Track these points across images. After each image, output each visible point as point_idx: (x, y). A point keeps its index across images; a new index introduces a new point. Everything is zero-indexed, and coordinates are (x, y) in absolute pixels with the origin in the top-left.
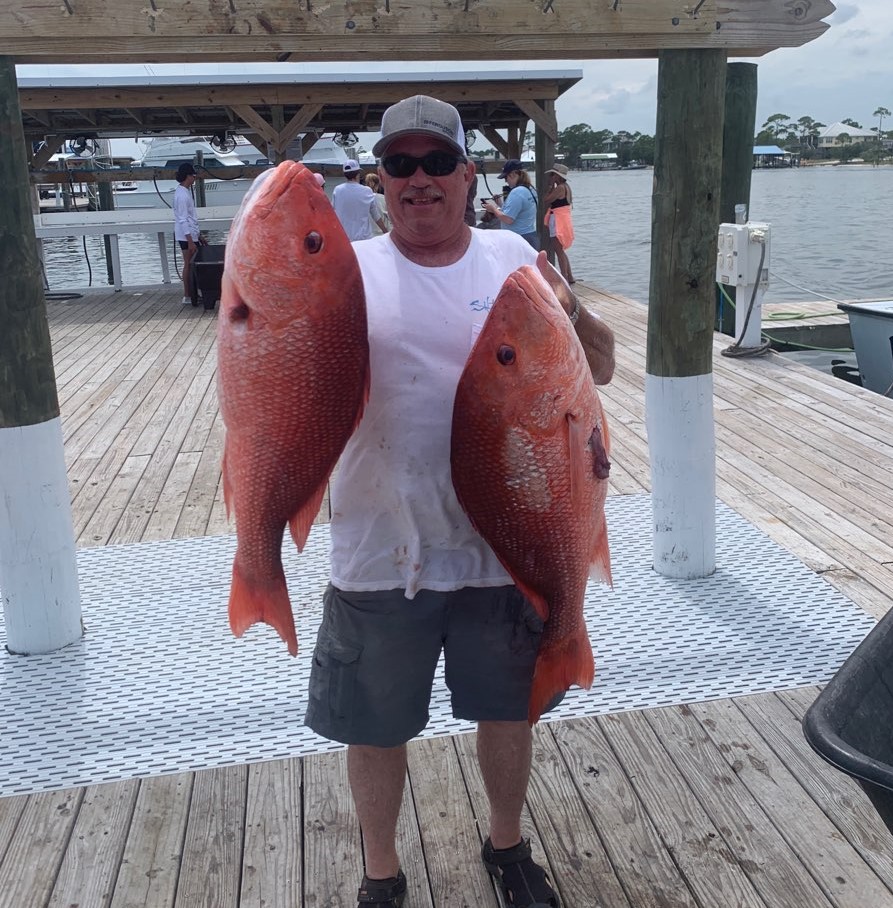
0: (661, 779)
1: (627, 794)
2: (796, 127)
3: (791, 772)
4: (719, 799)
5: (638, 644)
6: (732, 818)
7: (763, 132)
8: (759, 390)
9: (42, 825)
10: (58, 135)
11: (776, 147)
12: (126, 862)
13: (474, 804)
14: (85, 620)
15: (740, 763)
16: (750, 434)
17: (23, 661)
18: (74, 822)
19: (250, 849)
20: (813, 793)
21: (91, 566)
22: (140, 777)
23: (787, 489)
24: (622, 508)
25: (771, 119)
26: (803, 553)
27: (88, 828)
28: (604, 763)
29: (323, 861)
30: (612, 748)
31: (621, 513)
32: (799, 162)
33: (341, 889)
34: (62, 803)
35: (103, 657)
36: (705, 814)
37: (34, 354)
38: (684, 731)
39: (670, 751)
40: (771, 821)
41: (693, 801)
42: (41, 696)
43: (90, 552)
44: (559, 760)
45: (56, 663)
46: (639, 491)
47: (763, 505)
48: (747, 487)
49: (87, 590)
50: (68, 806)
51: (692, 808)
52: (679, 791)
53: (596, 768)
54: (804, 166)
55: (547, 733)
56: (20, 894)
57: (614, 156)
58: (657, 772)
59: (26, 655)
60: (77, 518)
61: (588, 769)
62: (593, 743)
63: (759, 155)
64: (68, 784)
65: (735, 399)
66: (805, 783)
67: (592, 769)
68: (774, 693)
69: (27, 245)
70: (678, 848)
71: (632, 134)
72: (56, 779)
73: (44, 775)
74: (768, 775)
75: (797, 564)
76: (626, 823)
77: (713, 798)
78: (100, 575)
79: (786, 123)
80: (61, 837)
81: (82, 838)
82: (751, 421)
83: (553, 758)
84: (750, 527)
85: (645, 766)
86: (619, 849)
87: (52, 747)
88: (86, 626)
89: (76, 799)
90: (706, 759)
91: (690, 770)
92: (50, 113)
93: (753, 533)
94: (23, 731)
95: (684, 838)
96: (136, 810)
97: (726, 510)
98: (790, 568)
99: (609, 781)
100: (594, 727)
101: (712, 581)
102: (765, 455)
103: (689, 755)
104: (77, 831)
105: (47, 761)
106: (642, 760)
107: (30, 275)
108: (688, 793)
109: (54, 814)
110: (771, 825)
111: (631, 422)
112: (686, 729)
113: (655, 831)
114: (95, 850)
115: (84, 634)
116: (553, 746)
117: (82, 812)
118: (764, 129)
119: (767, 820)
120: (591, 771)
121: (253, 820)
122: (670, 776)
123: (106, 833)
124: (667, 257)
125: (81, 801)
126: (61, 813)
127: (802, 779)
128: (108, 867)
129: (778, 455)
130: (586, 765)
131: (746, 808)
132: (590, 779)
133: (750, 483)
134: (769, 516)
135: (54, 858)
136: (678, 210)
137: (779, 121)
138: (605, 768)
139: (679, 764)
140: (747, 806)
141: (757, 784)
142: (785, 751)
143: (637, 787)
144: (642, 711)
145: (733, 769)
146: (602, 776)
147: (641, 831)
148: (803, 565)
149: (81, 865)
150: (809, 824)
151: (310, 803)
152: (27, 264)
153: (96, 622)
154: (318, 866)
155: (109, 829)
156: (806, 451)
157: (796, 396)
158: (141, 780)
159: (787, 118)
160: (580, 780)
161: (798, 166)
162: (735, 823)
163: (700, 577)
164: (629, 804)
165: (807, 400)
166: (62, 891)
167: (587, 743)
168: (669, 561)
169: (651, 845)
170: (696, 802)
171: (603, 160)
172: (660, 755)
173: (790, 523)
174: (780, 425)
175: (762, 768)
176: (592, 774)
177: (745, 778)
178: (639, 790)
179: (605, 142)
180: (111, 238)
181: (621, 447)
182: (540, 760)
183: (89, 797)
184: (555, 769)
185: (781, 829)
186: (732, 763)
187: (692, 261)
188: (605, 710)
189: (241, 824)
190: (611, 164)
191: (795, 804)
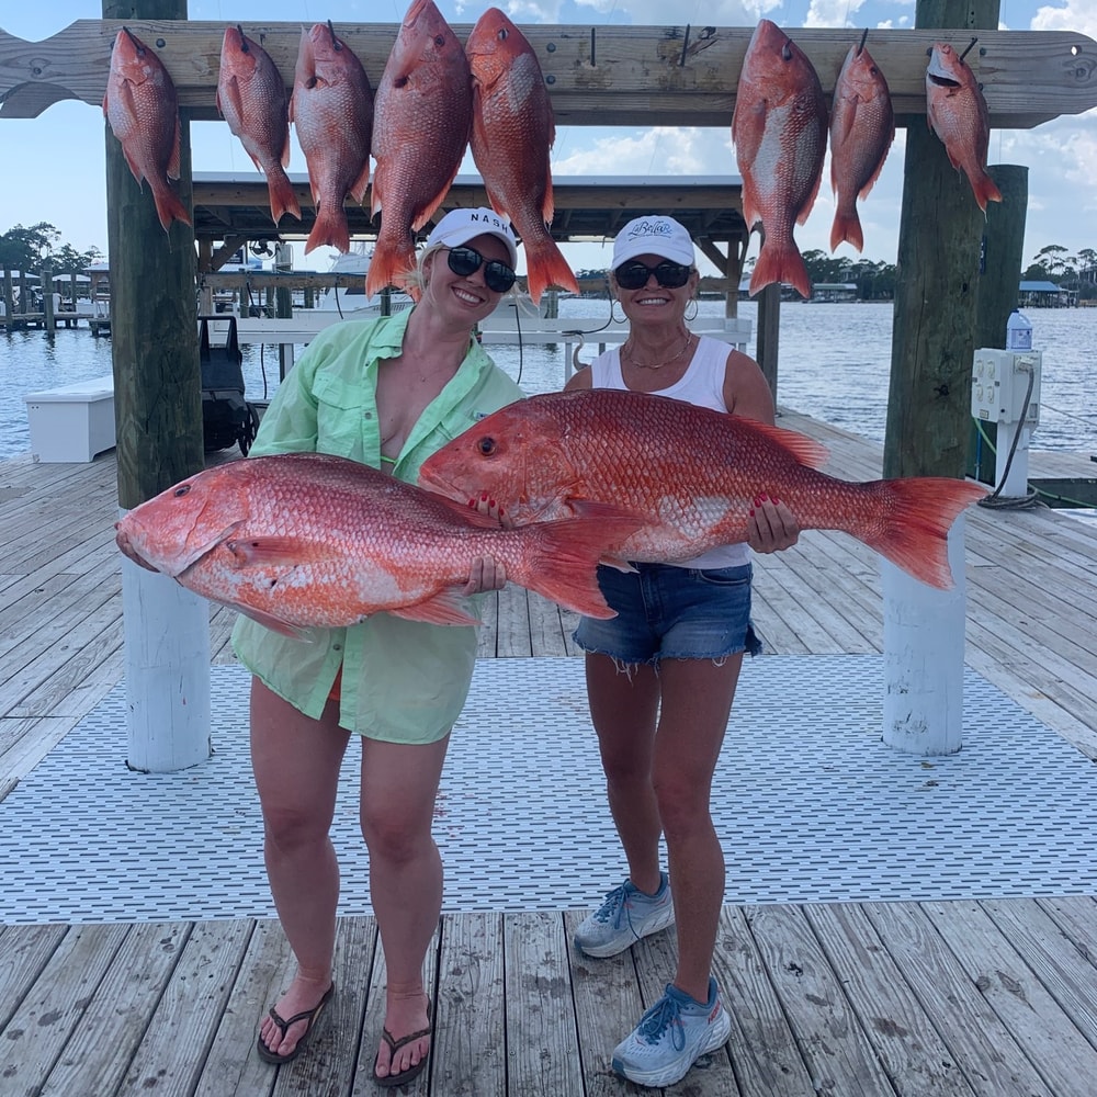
0: (882, 988)
1: (837, 1001)
2: (1075, 260)
3: (1055, 999)
4: (958, 1020)
5: (860, 825)
6: (974, 1046)
7: (1033, 266)
8: (1023, 546)
9: (141, 960)
10: (239, 235)
11: (1049, 283)
12: (230, 1011)
13: (644, 992)
14: (214, 741)
15: (987, 980)
16: (1009, 595)
17: (142, 778)
18: (178, 960)
19: (373, 1013)
20: (1085, 1029)
21: (227, 685)
22: (256, 918)
23: (1056, 661)
24: (847, 669)
25: (1044, 251)
26: (1075, 738)
27: (192, 969)
28: (810, 962)
29: (457, 1037)
30: (821, 944)
31: (845, 673)
32: (1078, 302)
33: (476, 1073)
34: (166, 937)
35: (229, 783)
36: (938, 1037)
37: (183, 432)
38: (913, 933)
39: (895, 956)
40: (1026, 1056)
41: (923, 1020)
42: (157, 818)
43: (228, 669)
44: (753, 951)
45: (177, 784)
46: (869, 652)
47: (1025, 676)
48: (1005, 656)
49: (220, 709)
50: (173, 942)
51: (921, 1028)
52: (905, 1006)
53: (799, 965)
54: (1084, 306)
55: (740, 918)
56: (108, 1034)
57: (854, 286)
58: (878, 980)
59: (146, 772)
60: (218, 634)
61: (788, 966)
62: (798, 936)
63: (1029, 292)
64: (175, 917)
65: (993, 554)
66: (1073, 1013)
67: (793, 967)
68: (1035, 900)
69: (186, 311)
70: (902, 1076)
71: (876, 263)
72: (164, 910)
73: (150, 904)
74: (1024, 999)
75: (1067, 748)
76: (836, 1038)
77: (950, 1019)
78: (235, 695)
79: (1062, 255)
80: (161, 974)
81: (184, 979)
82: (1012, 581)
83: (745, 948)
84: (1007, 701)
85: (863, 970)
86: (824, 1068)
87: (163, 875)
88: (215, 748)
89: (183, 934)
90: (943, 972)
91: (920, 982)
92: (232, 210)
93: (1009, 708)
94: (134, 854)
95: (910, 1065)
96: (248, 954)
97: (978, 680)
98: (1058, 752)
99: (815, 983)
100: (799, 917)
101: (957, 760)
102: (1029, 620)
103: (920, 964)
104: (179, 971)
105: (156, 889)
106: (858, 962)
107: (186, 344)
108: (917, 1009)
109: (156, 948)
110: (1026, 1061)
111: (863, 573)
112: (917, 931)
113: (872, 1052)
114: (197, 993)
115: (211, 755)
116: (746, 934)
117: (187, 950)
118: (1036, 262)
119: (1022, 1055)
120: (792, 969)
121: (379, 981)
122: (895, 987)
123: (211, 976)
124: (910, 357)
125: (188, 938)
126: (164, 948)
127: (1068, 1008)
128: (210, 1014)
129: (1046, 622)
130: (786, 962)
131: (992, 1036)
132: (791, 978)
133: (1009, 651)
134: (1031, 690)
135: (150, 997)
136: (926, 302)
137: (1054, 253)
138: (809, 966)
139: (906, 972)
140: (993, 1033)
141: (1009, 1009)
142: (1047, 973)
143: (851, 995)
144: (861, 905)
145: (978, 987)
146: (806, 976)
147: (854, 1050)
148: (1076, 750)
149: (180, 1008)
150: (1079, 1066)
151: (448, 968)
152: (184, 333)
153: (225, 745)
154: (450, 1042)
155: (215, 973)
156: (1082, 619)
157: (1072, 557)
158: (256, 921)
159: (1064, 250)
160: (780, 977)
161: (1077, 307)
162: (977, 1052)
163: (941, 755)
164: (839, 1013)
165: (1084, 562)
166: (155, 1036)
167: (789, 935)
168: (903, 732)
169: (866, 1067)
170: (927, 1022)
171: (840, 291)
172: (883, 960)
173: (1058, 700)
174: (1048, 588)
175: (1015, 989)
176: (794, 972)
177: (992, 999)
178: (853, 999)
179: (842, 271)
180: (285, 347)
181: (850, 600)
182: (730, 949)
183: (197, 934)
184: (747, 961)
185: (1040, 1069)
186: (975, 979)
187: (942, 363)
188: (813, 898)
189: (364, 985)
190: (849, 296)
191: (1059, 1038)
